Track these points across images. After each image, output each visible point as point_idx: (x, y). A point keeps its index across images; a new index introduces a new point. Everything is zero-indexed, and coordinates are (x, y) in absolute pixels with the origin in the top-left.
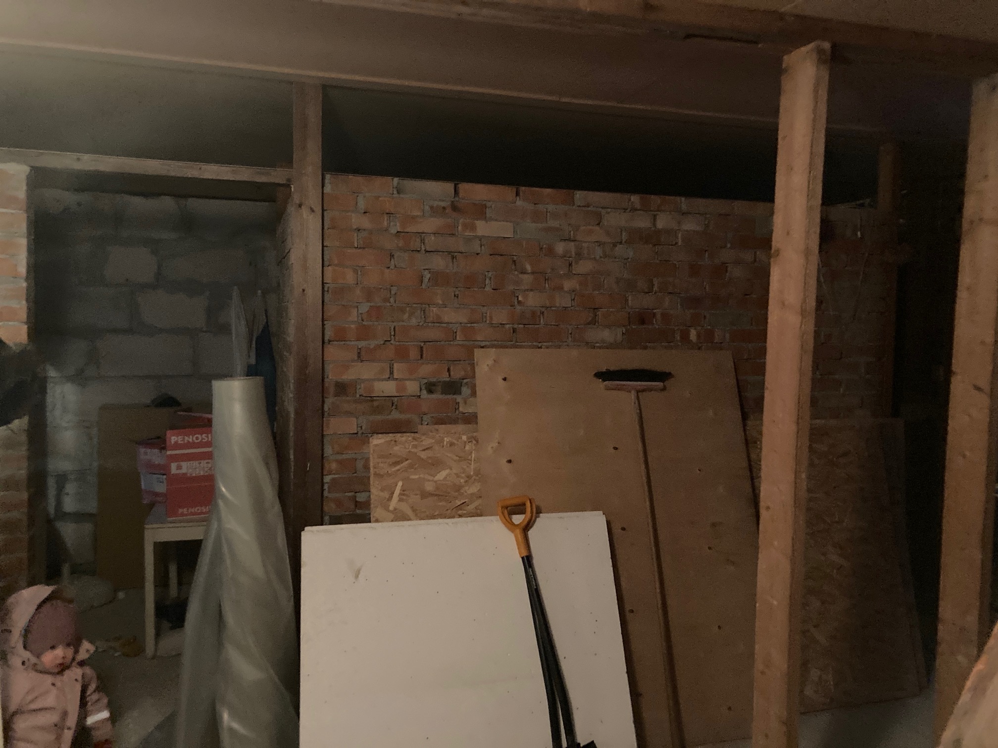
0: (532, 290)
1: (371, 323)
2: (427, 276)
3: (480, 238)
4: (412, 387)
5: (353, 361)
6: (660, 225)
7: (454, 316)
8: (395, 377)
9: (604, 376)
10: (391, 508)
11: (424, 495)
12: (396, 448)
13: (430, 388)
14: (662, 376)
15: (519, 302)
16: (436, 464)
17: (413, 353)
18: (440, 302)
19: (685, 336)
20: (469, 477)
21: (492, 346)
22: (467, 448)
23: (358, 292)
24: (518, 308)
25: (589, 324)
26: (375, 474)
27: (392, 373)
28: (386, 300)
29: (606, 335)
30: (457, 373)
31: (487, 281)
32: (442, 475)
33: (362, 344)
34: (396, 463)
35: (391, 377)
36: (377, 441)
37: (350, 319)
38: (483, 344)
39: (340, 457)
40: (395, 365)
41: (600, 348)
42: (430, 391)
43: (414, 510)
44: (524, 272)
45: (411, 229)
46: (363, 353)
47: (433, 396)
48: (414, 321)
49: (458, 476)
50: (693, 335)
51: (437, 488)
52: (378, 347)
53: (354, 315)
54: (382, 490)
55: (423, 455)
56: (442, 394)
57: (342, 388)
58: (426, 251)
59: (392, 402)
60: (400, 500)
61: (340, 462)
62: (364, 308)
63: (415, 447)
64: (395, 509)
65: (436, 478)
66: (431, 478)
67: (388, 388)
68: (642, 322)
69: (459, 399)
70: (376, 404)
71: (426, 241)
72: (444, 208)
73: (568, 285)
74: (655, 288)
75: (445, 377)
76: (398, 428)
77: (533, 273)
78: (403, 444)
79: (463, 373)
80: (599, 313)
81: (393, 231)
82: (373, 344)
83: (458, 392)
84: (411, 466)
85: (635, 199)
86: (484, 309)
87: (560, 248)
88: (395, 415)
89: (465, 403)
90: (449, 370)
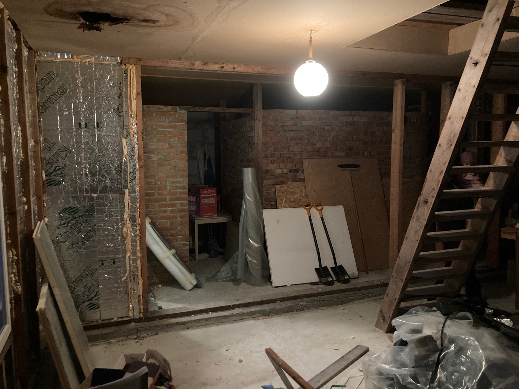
0: (318, 141)
1: (274, 152)
2: (289, 138)
3: (304, 126)
4: (286, 171)
5: (270, 164)
6: (355, 120)
7: (297, 150)
8: (281, 168)
9: (340, 166)
10: (283, 205)
11: (291, 202)
12: (283, 188)
13: (290, 171)
14: (358, 166)
15: (315, 145)
16: (294, 193)
17: (286, 161)
18: (293, 145)
19: (363, 154)
20: (303, 196)
21: (307, 158)
22: (302, 188)
23: (271, 144)
24: (315, 147)
25: (335, 150)
26: (278, 196)
27: (280, 167)
28: (278, 146)
29: (340, 154)
30: (298, 167)
31: (306, 139)
32: (295, 196)
33: (272, 159)
34: (283, 193)
35: (280, 168)
36: (277, 186)
37: (269, 151)
38: (305, 158)
39: (267, 191)
40: (281, 165)
41: (338, 158)
42: (290, 172)
43: (289, 206)
44: (316, 136)
45: (285, 124)
46: (272, 162)
47: (291, 173)
48: (286, 152)
49: (300, 196)
50: (366, 154)
51: (294, 200)
52: (276, 159)
53: (270, 151)
54: (280, 200)
55: (290, 190)
56: (294, 173)
57: (267, 172)
58: (289, 131)
59: (280, 175)
60: (285, 203)
61: (267, 193)
62: (272, 148)
63: (288, 188)
64: (284, 205)
65: (294, 197)
66: (293, 197)
67: (279, 171)
68: (351, 150)
69: (298, 174)
70: (276, 176)
71: (289, 128)
72: (294, 118)
73: (329, 139)
74: (354, 139)
75: (294, 168)
76: (282, 183)
77: (319, 136)
78: (284, 187)
79: (299, 167)
80: (338, 147)
81: (280, 125)
82: (275, 158)
83: (298, 172)
84: (287, 194)
85: (348, 112)
86: (305, 147)
87: (326, 128)
88: (281, 179)
89: (300, 175)
90: (295, 166)
